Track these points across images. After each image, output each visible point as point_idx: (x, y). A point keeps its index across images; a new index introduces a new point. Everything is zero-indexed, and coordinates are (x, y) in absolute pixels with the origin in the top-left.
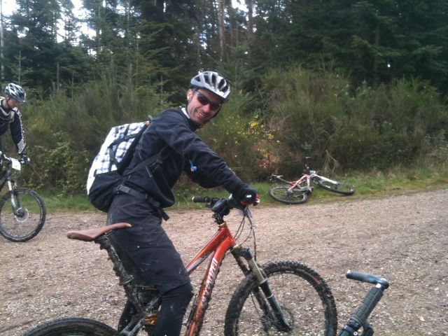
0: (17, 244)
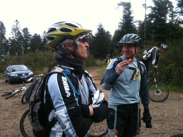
0: (155, 103)
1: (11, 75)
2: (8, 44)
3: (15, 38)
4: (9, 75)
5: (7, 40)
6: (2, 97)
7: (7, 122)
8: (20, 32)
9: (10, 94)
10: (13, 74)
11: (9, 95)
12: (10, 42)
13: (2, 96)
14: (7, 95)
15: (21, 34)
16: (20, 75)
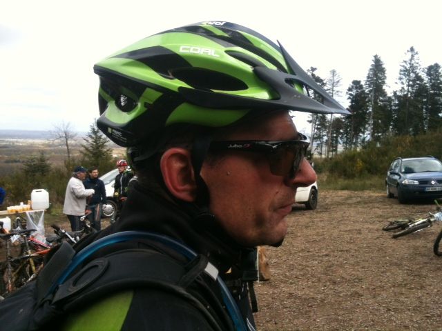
1: (403, 182)
2: (391, 106)
3: (408, 91)
4: (399, 181)
5: (390, 98)
6: (385, 232)
7: (403, 294)
8: (420, 77)
9: (403, 229)
10: (408, 180)
11: (400, 230)
12: (397, 102)
13: (384, 229)
14: (396, 230)
15: (422, 80)
16: (424, 182)
